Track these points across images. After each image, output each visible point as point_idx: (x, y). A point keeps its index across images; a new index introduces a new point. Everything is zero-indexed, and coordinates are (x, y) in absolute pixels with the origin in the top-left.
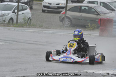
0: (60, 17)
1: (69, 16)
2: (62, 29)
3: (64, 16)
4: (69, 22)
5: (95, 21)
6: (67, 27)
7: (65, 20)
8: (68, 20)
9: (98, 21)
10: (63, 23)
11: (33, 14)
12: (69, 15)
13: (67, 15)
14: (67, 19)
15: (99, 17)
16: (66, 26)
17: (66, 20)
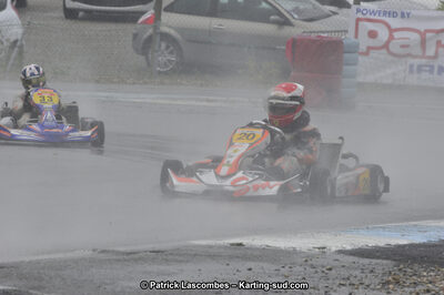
0: (135, 36)
1: (172, 32)
2: (146, 83)
3: (150, 31)
4: (171, 53)
5: (275, 49)
6: (166, 73)
7: (157, 48)
8: (168, 47)
9: (284, 47)
10: (147, 59)
11: (28, 27)
12: (170, 27)
13: (164, 29)
14: (163, 45)
15: (288, 32)
16: (160, 72)
17: (160, 46)
